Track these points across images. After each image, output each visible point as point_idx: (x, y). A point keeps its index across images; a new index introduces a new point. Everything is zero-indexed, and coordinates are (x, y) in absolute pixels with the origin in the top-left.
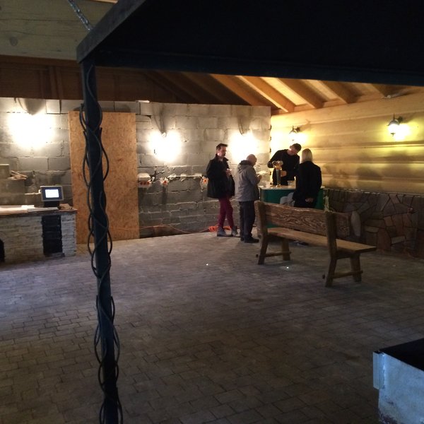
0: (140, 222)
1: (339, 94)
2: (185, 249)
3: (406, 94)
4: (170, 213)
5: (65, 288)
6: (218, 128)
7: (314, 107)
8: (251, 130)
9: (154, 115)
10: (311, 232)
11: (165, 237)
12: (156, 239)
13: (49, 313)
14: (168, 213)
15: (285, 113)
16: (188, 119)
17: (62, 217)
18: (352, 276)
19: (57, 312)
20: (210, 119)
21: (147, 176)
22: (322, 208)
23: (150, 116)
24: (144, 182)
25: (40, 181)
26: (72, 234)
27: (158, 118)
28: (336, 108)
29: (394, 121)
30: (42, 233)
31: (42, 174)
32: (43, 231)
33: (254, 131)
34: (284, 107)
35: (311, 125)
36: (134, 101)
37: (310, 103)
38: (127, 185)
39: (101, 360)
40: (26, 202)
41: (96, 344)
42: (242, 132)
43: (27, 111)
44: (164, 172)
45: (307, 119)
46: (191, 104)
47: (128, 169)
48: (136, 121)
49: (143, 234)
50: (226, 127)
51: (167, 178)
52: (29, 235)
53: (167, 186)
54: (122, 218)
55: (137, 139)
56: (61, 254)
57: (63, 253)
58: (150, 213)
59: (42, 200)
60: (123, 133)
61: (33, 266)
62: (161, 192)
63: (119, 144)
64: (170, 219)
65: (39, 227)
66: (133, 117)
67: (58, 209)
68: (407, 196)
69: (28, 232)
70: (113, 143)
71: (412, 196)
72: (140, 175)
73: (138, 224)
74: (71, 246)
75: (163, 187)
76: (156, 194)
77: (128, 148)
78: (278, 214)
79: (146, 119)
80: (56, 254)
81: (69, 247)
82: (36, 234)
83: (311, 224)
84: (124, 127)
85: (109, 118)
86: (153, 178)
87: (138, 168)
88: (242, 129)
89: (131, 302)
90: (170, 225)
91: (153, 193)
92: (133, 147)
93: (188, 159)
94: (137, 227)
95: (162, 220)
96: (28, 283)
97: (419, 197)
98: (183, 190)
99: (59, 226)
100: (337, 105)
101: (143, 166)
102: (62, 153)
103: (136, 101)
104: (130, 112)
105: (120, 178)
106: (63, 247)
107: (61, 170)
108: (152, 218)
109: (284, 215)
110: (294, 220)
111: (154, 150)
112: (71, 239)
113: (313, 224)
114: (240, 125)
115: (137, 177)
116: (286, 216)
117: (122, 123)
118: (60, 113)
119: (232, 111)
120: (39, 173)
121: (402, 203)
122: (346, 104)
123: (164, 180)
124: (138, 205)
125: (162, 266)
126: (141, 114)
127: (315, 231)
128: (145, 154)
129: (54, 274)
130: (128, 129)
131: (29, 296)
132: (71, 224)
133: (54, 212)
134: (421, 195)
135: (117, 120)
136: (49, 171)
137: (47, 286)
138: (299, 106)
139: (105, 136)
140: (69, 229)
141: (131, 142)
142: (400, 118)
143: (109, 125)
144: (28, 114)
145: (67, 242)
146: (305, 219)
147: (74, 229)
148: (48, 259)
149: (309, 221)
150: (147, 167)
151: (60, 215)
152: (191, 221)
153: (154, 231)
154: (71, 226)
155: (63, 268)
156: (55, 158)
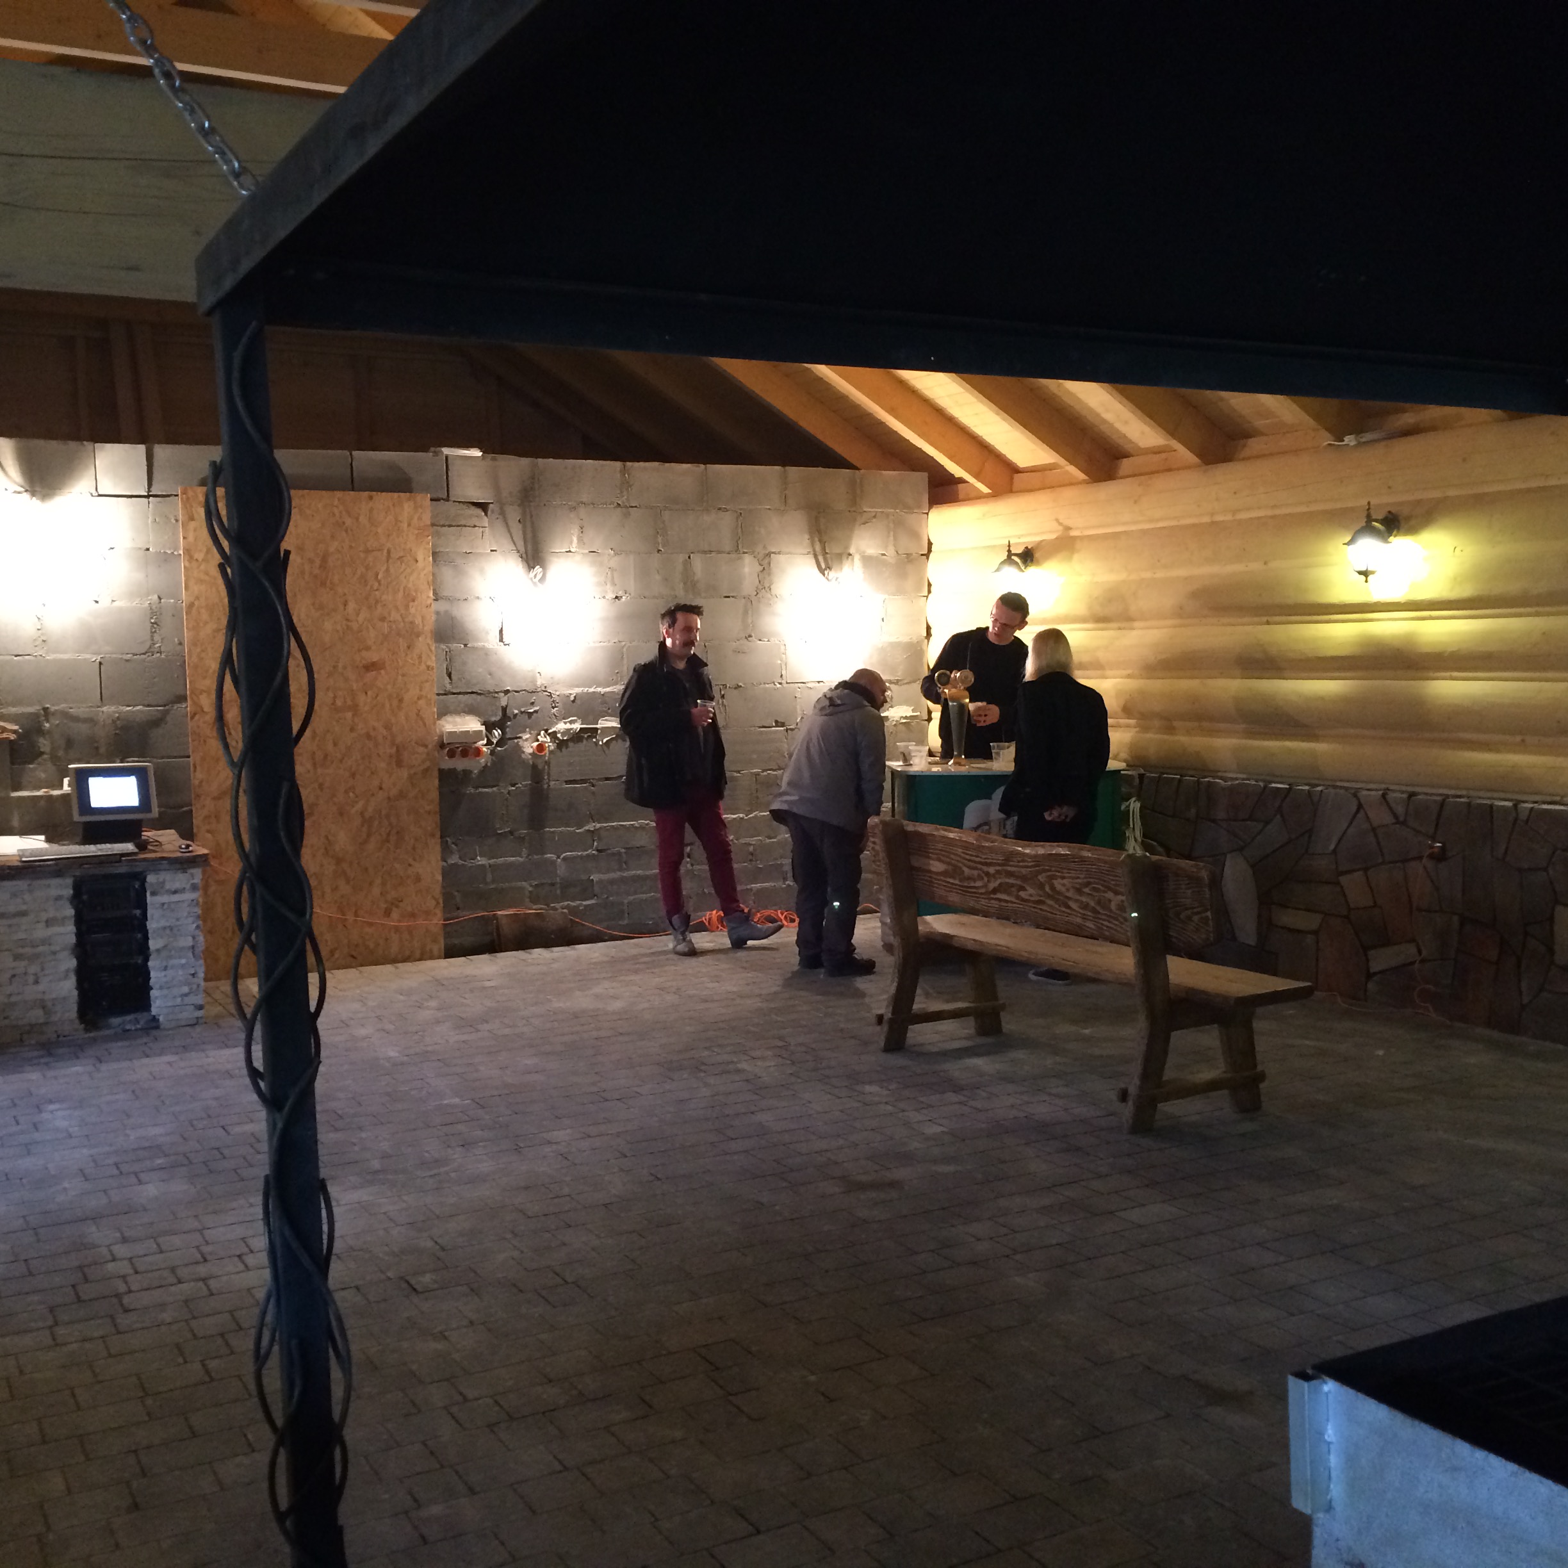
0: (447, 897)
1: (1172, 431)
2: (615, 998)
3: (1407, 433)
4: (559, 861)
5: (156, 1149)
6: (737, 550)
7: (1081, 476)
8: (857, 558)
9: (502, 506)
10: (1076, 931)
11: (538, 952)
12: (508, 959)
13: (95, 1246)
14: (553, 863)
15: (979, 497)
16: (627, 515)
17: (151, 878)
18: (1226, 1092)
19: (125, 1240)
20: (708, 518)
21: (473, 725)
22: (1118, 843)
23: (483, 506)
24: (463, 747)
25: (69, 743)
26: (189, 942)
27: (514, 514)
28: (1161, 482)
29: (1368, 528)
30: (72, 939)
31: (75, 719)
32: (79, 934)
33: (867, 560)
34: (977, 476)
35: (1074, 538)
36: (424, 449)
37: (1071, 462)
38: (398, 761)
39: (279, 1422)
40: (15, 822)
41: (260, 1359)
42: (823, 566)
43: (22, 487)
44: (536, 712)
45: (1057, 520)
46: (636, 464)
47: (401, 701)
48: (433, 525)
49: (456, 941)
50: (765, 547)
51: (549, 735)
52: (23, 947)
53: (548, 763)
54: (378, 881)
55: (434, 590)
56: (143, 1018)
57: (154, 1016)
58: (484, 862)
59: (76, 817)
60: (384, 568)
61: (38, 1064)
62: (524, 784)
63: (370, 607)
64: (558, 885)
65: (64, 918)
66: (420, 510)
67: (136, 850)
68: (1419, 797)
69: (22, 935)
70: (345, 604)
71: (1439, 798)
72: (448, 722)
73: (438, 903)
74: (186, 989)
75: (534, 766)
76: (505, 792)
77: (402, 624)
78: (955, 866)
79: (471, 516)
80: (128, 1018)
81: (176, 991)
82: (50, 945)
83: (1076, 901)
84: (389, 545)
85: (334, 515)
86: (497, 733)
87: (438, 695)
88: (825, 553)
89: (405, 1198)
90: (557, 905)
91: (495, 789)
92: (420, 619)
93: (625, 661)
94: (435, 914)
95: (530, 889)
96: (15, 1129)
97: (1462, 800)
98: (607, 779)
99: (138, 912)
100: (1169, 470)
101: (457, 687)
102: (153, 640)
103: (432, 449)
104: (410, 491)
105: (372, 734)
106: (153, 993)
107: (149, 706)
108: (493, 881)
109: (976, 869)
110: (1013, 885)
111: (501, 631)
112: (183, 961)
113: (1082, 902)
114: (816, 539)
115: (438, 730)
116: (983, 872)
117: (380, 530)
118: (146, 494)
119: (786, 489)
120: (65, 715)
121: (1404, 823)
122: (1199, 466)
123: (538, 740)
124: (438, 834)
125: (528, 1062)
126: (452, 498)
127: (1092, 926)
128: (465, 645)
129: (117, 1097)
130: (402, 554)
131: (18, 1181)
132: (186, 904)
133: (120, 861)
134: (1472, 793)
135: (363, 519)
136: (105, 709)
137: (89, 1140)
138: (1032, 471)
139: (316, 577)
140: (178, 923)
141: (413, 601)
142: (1390, 516)
143: (333, 537)
144: (26, 496)
145: (170, 973)
146: (1055, 882)
147: (195, 925)
148: (94, 1040)
149: (1068, 890)
150: (472, 693)
151: (141, 873)
152: (635, 893)
153: (498, 929)
154: (185, 914)
155: (151, 1073)
156: (127, 661)
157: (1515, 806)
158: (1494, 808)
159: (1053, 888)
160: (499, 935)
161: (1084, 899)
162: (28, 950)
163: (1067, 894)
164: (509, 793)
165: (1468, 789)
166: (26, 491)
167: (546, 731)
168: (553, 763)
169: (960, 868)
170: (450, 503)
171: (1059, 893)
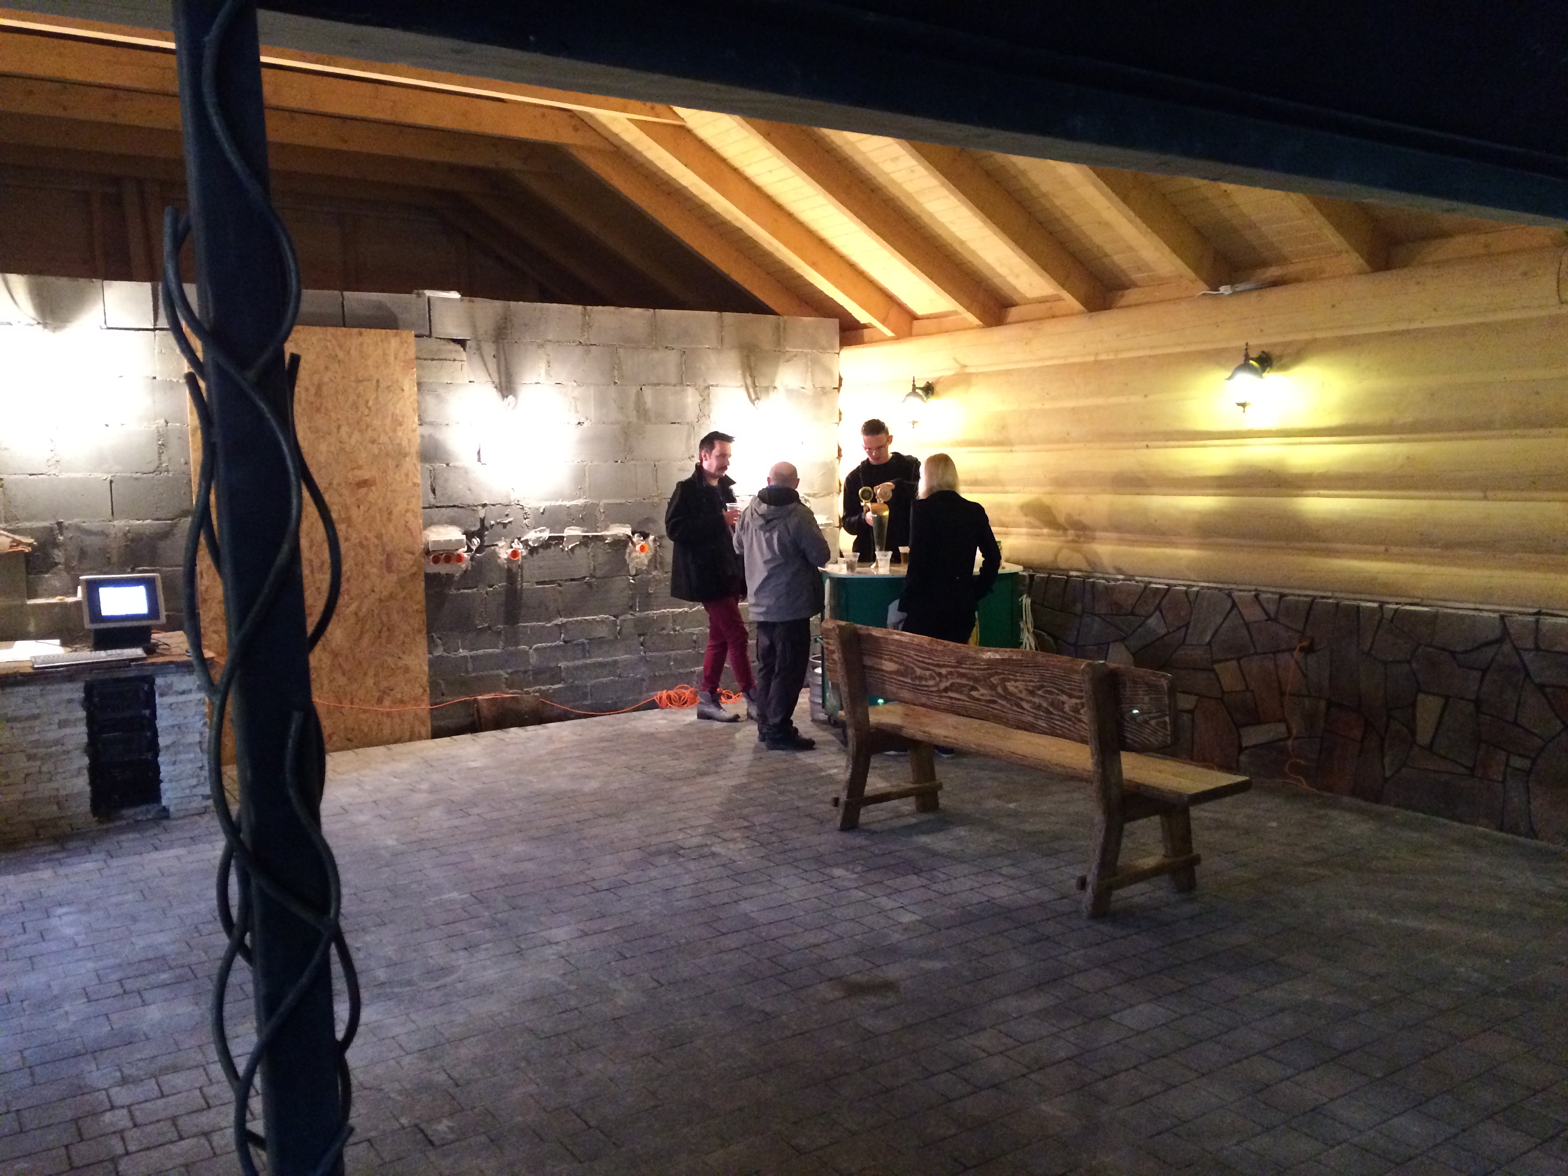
0: (433, 685)
2: (589, 777)
4: (531, 651)
5: (161, 961)
6: (681, 383)
7: (976, 321)
8: (781, 391)
9: (479, 343)
11: (515, 733)
12: (488, 737)
13: (93, 1090)
14: (526, 652)
15: (884, 340)
16: (588, 352)
17: (159, 681)
18: (1167, 877)
19: (124, 1081)
20: (656, 356)
21: (455, 534)
23: (462, 343)
24: (446, 554)
25: (83, 554)
26: (197, 738)
27: (489, 349)
28: (1048, 327)
29: (1245, 366)
30: (85, 739)
31: (89, 532)
32: (91, 734)
33: (790, 392)
34: (883, 322)
35: (970, 375)
36: (410, 292)
37: (968, 309)
38: (388, 565)
40: (32, 628)
42: (753, 397)
43: (34, 319)
44: (510, 522)
45: (955, 359)
46: (595, 308)
47: (390, 513)
48: (418, 358)
49: (442, 723)
50: (705, 381)
51: (522, 542)
52: (37, 748)
53: (520, 567)
54: (371, 673)
55: (419, 416)
56: (153, 809)
57: (164, 807)
58: (465, 654)
59: (88, 625)
60: (374, 396)
61: (50, 860)
62: (501, 585)
63: (360, 431)
64: (530, 673)
65: (77, 720)
66: (406, 345)
67: (145, 655)
68: (1290, 598)
69: (35, 737)
70: (339, 427)
71: (1309, 599)
72: (433, 532)
73: (425, 691)
74: (194, 782)
75: (509, 570)
76: (484, 592)
77: (391, 446)
78: (907, 667)
79: (451, 351)
80: (139, 809)
81: (184, 783)
82: (63, 745)
83: (1028, 702)
84: (377, 376)
85: (327, 347)
86: (476, 541)
87: (424, 508)
88: (755, 386)
89: (413, 1016)
90: (531, 690)
91: (475, 590)
92: (407, 441)
93: (587, 479)
94: (423, 701)
95: (507, 676)
96: (19, 939)
97: (1331, 601)
98: (572, 580)
99: (147, 712)
100: (1053, 317)
101: (440, 502)
102: (160, 460)
103: (415, 291)
104: (397, 328)
105: (365, 543)
106: (163, 786)
107: (158, 519)
108: (474, 670)
109: (928, 669)
110: (965, 686)
111: (479, 453)
112: (192, 756)
113: (1034, 703)
114: (748, 374)
115: (423, 540)
116: (935, 673)
117: (370, 362)
118: (152, 327)
119: (722, 331)
120: (78, 528)
121: (1275, 620)
122: (1083, 313)
123: (512, 547)
124: (425, 631)
125: (516, 849)
126: (434, 335)
127: (1044, 725)
128: (448, 465)
129: (126, 897)
130: (390, 383)
131: (19, 1003)
132: (193, 704)
133: (129, 666)
134: (1337, 595)
135: (354, 353)
136: (115, 523)
137: (95, 951)
138: (928, 318)
139: (312, 403)
140: (186, 721)
141: (401, 425)
142: (1265, 356)
143: (327, 368)
144: (40, 327)
145: (179, 767)
146: (1008, 684)
147: (202, 722)
148: (107, 831)
149: (1020, 692)
150: (454, 506)
151: (150, 676)
152: (597, 677)
153: (478, 711)
154: (193, 712)
155: (159, 869)
156: (137, 479)
157: (1381, 607)
158: (1361, 609)
159: (1005, 689)
160: (479, 718)
161: (1036, 700)
162: (42, 751)
163: (1020, 695)
164: (487, 593)
165: (1333, 591)
166: (39, 323)
167: (519, 539)
168: (525, 566)
169: (912, 668)
170: (433, 339)
171: (1012, 694)
